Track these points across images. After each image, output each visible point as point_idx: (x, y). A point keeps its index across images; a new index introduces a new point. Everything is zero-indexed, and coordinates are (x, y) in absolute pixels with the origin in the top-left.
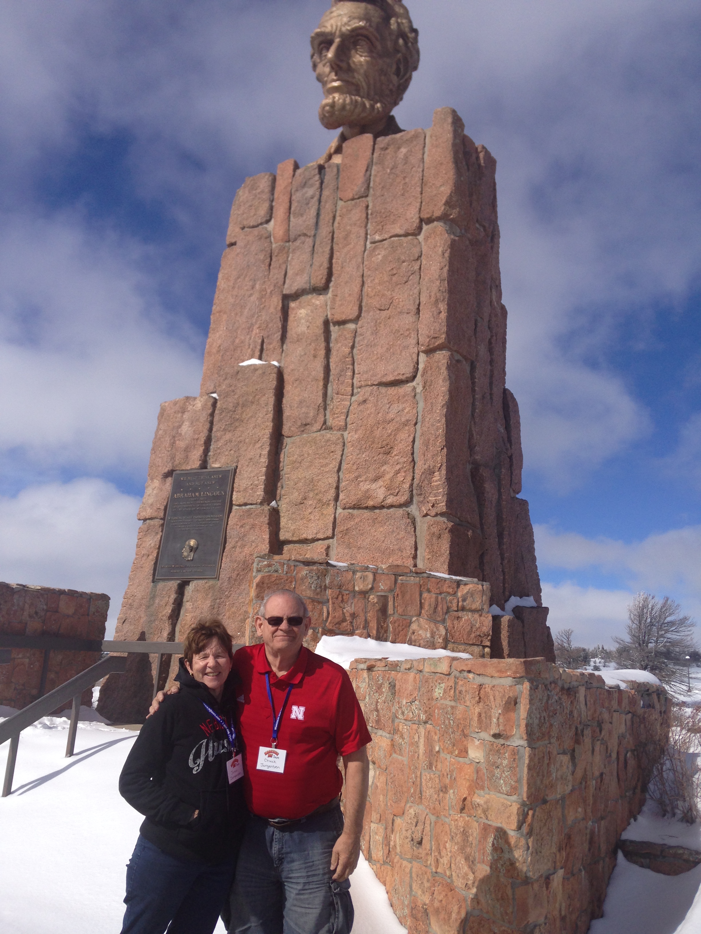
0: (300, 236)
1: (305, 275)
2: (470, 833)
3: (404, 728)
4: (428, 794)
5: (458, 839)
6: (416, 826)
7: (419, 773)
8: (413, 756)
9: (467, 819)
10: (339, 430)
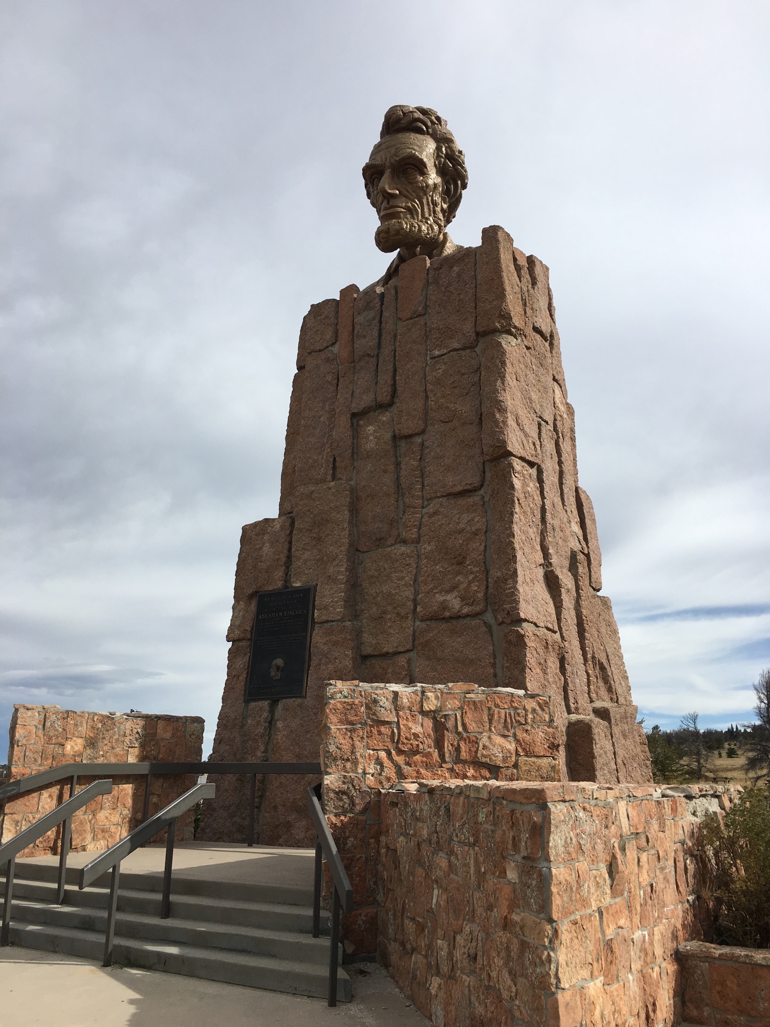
0: (363, 356)
1: (371, 393)
2: (512, 948)
3: (458, 849)
4: (479, 912)
5: (503, 954)
6: (471, 942)
7: (471, 892)
8: (466, 876)
9: (509, 935)
10: (413, 542)
